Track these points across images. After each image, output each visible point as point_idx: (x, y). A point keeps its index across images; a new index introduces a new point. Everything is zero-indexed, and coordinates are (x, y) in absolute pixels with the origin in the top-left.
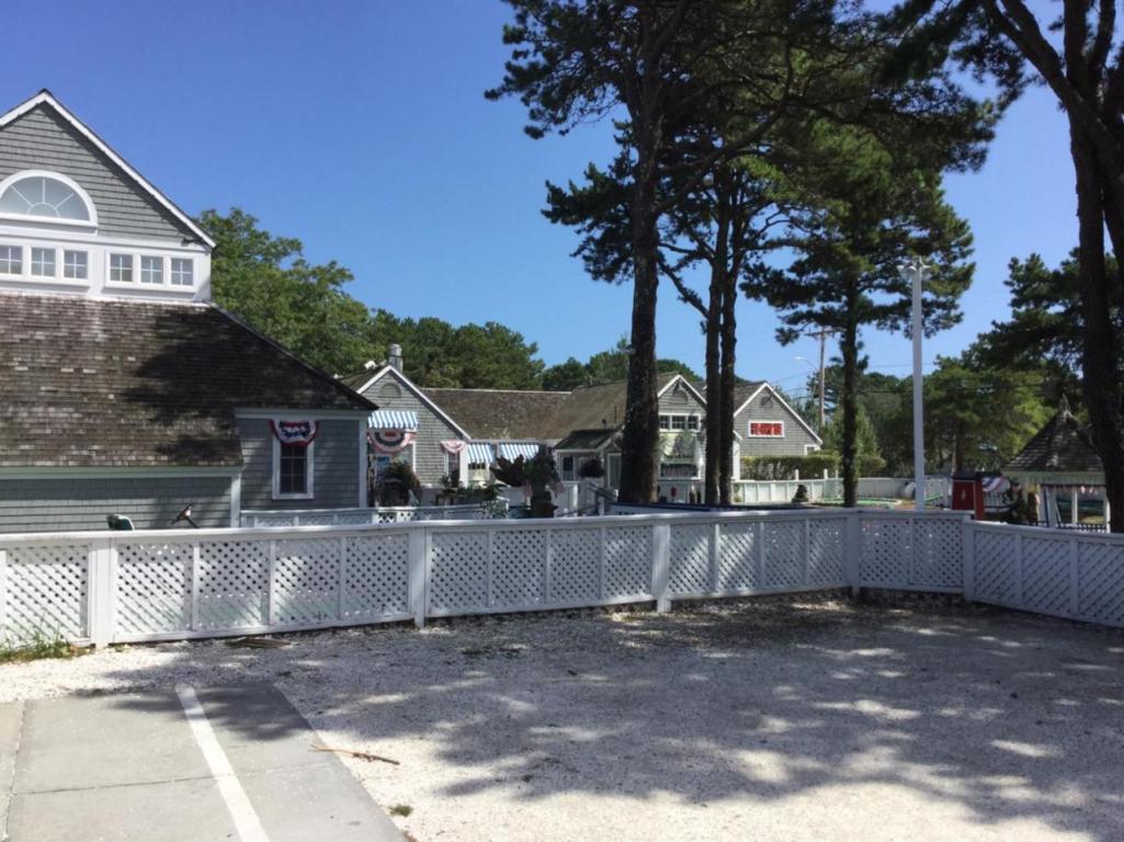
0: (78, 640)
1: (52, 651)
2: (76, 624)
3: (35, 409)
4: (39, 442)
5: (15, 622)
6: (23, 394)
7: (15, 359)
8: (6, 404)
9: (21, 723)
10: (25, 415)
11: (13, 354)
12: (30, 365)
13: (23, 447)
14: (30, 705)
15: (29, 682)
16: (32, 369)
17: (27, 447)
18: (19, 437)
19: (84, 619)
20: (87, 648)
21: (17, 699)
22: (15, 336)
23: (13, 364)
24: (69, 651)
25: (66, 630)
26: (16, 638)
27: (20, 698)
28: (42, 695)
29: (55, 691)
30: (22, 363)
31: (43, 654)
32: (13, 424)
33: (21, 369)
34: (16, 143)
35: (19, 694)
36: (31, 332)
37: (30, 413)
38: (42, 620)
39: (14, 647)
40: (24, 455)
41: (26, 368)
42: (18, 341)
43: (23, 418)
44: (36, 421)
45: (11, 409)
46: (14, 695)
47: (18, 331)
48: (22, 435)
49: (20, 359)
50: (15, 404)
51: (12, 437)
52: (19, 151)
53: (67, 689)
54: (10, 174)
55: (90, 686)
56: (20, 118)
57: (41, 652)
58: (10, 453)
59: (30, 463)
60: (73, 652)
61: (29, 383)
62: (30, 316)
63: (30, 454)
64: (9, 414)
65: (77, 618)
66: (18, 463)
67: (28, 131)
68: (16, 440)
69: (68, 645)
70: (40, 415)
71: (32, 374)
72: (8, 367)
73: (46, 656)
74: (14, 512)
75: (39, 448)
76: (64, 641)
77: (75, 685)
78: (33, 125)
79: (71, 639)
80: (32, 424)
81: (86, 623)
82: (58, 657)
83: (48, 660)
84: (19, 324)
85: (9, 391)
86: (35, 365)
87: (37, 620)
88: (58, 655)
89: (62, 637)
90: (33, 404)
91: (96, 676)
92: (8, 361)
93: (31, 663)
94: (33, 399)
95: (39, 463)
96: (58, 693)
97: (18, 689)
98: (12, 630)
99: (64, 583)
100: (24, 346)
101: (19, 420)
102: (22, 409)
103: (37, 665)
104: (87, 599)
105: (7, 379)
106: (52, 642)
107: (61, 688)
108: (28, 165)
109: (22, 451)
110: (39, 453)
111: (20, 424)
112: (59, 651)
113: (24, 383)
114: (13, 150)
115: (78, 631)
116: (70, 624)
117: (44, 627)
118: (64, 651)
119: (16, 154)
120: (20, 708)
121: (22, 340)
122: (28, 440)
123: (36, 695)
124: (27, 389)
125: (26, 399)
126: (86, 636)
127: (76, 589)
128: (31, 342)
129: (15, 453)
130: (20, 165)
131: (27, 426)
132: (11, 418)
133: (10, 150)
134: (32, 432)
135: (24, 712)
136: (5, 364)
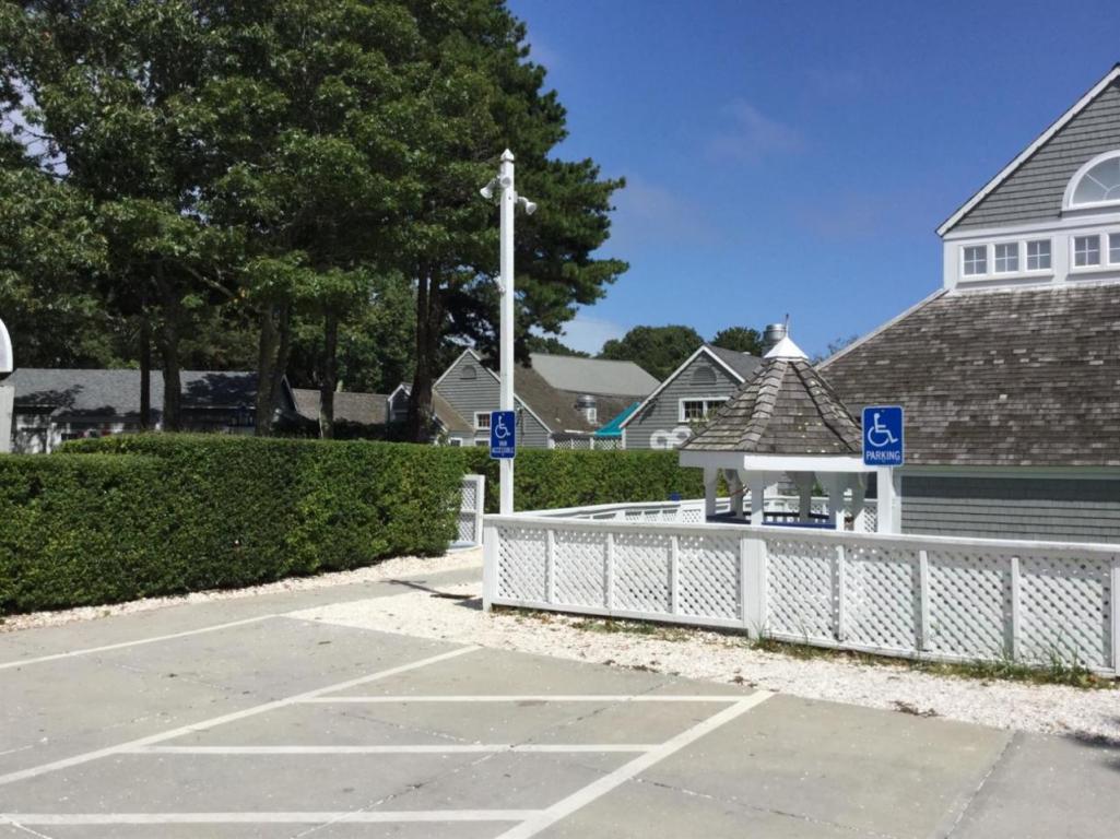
0: (1100, 669)
1: (1069, 677)
2: (1098, 650)
3: (1110, 405)
4: (1111, 439)
5: (1030, 637)
6: (1096, 389)
7: (1090, 353)
8: (1079, 400)
9: (999, 758)
10: (1099, 411)
11: (1088, 348)
12: (1105, 358)
13: (1094, 446)
14: (1019, 736)
15: (1028, 709)
16: (1107, 362)
17: (1099, 445)
18: (1091, 434)
19: (1108, 645)
20: (1112, 680)
21: (1008, 727)
22: (1092, 329)
23: (1088, 359)
24: (1089, 680)
25: (1086, 655)
26: (1031, 655)
27: (1012, 726)
28: (1037, 729)
29: (1052, 726)
30: (1097, 357)
31: (1057, 679)
32: (1085, 421)
33: (1096, 363)
34: (1089, 129)
35: (1013, 721)
36: (1107, 324)
37: (1104, 409)
38: (1060, 640)
39: (1029, 664)
40: (1096, 454)
41: (1101, 362)
42: (1094, 334)
43: (1096, 415)
44: (1110, 417)
45: (1084, 406)
46: (1008, 722)
47: (1094, 324)
48: (1094, 433)
49: (1095, 353)
50: (1089, 400)
51: (1084, 435)
52: (1094, 135)
53: (1066, 728)
54: (1084, 162)
55: (1094, 731)
56: (1093, 101)
57: (1055, 675)
58: (1081, 451)
59: (1102, 463)
60: (1094, 682)
61: (1104, 378)
62: (1108, 306)
63: (1103, 452)
64: (1082, 412)
65: (1099, 644)
66: (1088, 463)
67: (1102, 113)
68: (1088, 438)
69: (1089, 672)
70: (1115, 411)
71: (1107, 368)
72: (1082, 361)
73: (1061, 682)
74: (1086, 513)
75: (1112, 446)
76: (1084, 667)
77: (1077, 724)
78: (1107, 104)
79: (1093, 666)
80: (1105, 421)
81: (1110, 650)
82: (1075, 686)
83: (1063, 688)
84: (1095, 316)
85: (1082, 387)
86: (1112, 358)
87: (1054, 639)
88: (1074, 683)
89: (1083, 662)
90: (1108, 399)
91: (1106, 720)
92: (1082, 356)
93: (1043, 687)
94: (1109, 394)
95: (1111, 463)
96: (1056, 730)
97: (1013, 716)
98: (1028, 646)
99: (1084, 601)
100: (1101, 338)
101: (1092, 417)
102: (1096, 405)
103: (1049, 691)
104: (1110, 622)
105: (1081, 375)
106: (1070, 666)
107: (1061, 724)
108: (1101, 149)
109: (1094, 449)
110: (1111, 451)
111: (1094, 421)
112: (1077, 678)
113: (1099, 378)
114: (1088, 136)
115: (1100, 657)
116: (1091, 649)
117: (1061, 646)
118: (1083, 679)
119: (1090, 139)
120: (1008, 738)
121: (1098, 332)
122: (1102, 437)
123: (1031, 726)
124: (1102, 383)
125: (1101, 394)
126: (1110, 666)
127: (1098, 609)
128: (1108, 334)
129: (1087, 451)
130: (1096, 150)
131: (1101, 423)
132: (1084, 415)
133: (1084, 137)
134: (1106, 429)
135: (1008, 745)
136: (1080, 359)
